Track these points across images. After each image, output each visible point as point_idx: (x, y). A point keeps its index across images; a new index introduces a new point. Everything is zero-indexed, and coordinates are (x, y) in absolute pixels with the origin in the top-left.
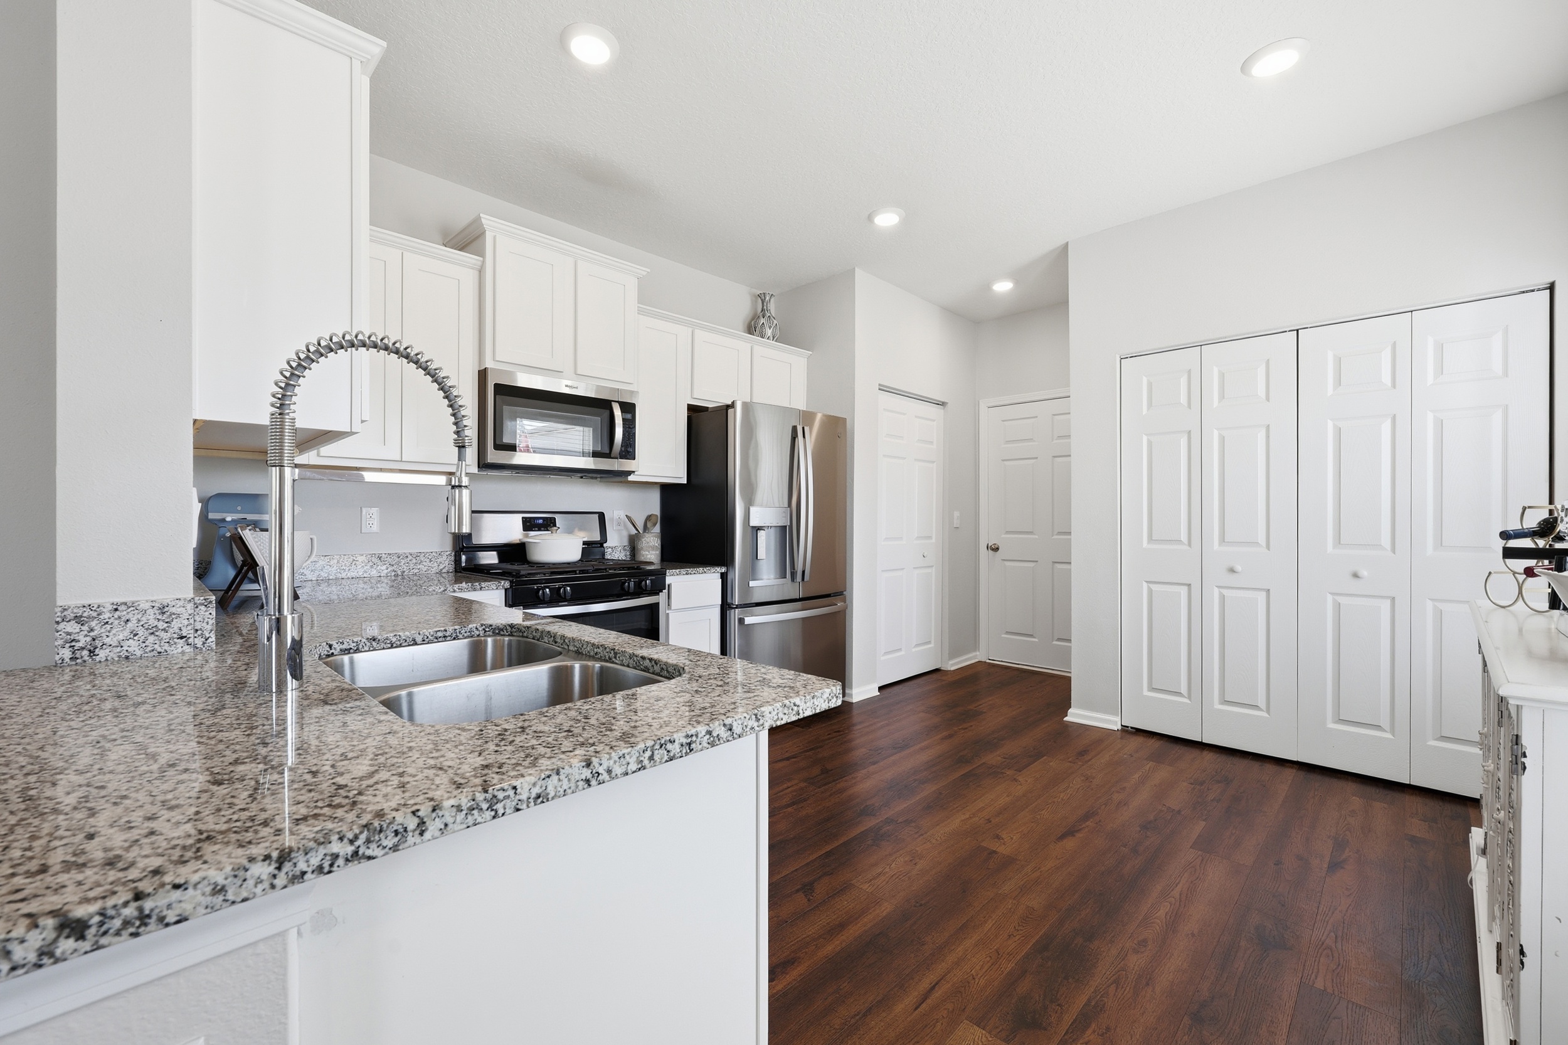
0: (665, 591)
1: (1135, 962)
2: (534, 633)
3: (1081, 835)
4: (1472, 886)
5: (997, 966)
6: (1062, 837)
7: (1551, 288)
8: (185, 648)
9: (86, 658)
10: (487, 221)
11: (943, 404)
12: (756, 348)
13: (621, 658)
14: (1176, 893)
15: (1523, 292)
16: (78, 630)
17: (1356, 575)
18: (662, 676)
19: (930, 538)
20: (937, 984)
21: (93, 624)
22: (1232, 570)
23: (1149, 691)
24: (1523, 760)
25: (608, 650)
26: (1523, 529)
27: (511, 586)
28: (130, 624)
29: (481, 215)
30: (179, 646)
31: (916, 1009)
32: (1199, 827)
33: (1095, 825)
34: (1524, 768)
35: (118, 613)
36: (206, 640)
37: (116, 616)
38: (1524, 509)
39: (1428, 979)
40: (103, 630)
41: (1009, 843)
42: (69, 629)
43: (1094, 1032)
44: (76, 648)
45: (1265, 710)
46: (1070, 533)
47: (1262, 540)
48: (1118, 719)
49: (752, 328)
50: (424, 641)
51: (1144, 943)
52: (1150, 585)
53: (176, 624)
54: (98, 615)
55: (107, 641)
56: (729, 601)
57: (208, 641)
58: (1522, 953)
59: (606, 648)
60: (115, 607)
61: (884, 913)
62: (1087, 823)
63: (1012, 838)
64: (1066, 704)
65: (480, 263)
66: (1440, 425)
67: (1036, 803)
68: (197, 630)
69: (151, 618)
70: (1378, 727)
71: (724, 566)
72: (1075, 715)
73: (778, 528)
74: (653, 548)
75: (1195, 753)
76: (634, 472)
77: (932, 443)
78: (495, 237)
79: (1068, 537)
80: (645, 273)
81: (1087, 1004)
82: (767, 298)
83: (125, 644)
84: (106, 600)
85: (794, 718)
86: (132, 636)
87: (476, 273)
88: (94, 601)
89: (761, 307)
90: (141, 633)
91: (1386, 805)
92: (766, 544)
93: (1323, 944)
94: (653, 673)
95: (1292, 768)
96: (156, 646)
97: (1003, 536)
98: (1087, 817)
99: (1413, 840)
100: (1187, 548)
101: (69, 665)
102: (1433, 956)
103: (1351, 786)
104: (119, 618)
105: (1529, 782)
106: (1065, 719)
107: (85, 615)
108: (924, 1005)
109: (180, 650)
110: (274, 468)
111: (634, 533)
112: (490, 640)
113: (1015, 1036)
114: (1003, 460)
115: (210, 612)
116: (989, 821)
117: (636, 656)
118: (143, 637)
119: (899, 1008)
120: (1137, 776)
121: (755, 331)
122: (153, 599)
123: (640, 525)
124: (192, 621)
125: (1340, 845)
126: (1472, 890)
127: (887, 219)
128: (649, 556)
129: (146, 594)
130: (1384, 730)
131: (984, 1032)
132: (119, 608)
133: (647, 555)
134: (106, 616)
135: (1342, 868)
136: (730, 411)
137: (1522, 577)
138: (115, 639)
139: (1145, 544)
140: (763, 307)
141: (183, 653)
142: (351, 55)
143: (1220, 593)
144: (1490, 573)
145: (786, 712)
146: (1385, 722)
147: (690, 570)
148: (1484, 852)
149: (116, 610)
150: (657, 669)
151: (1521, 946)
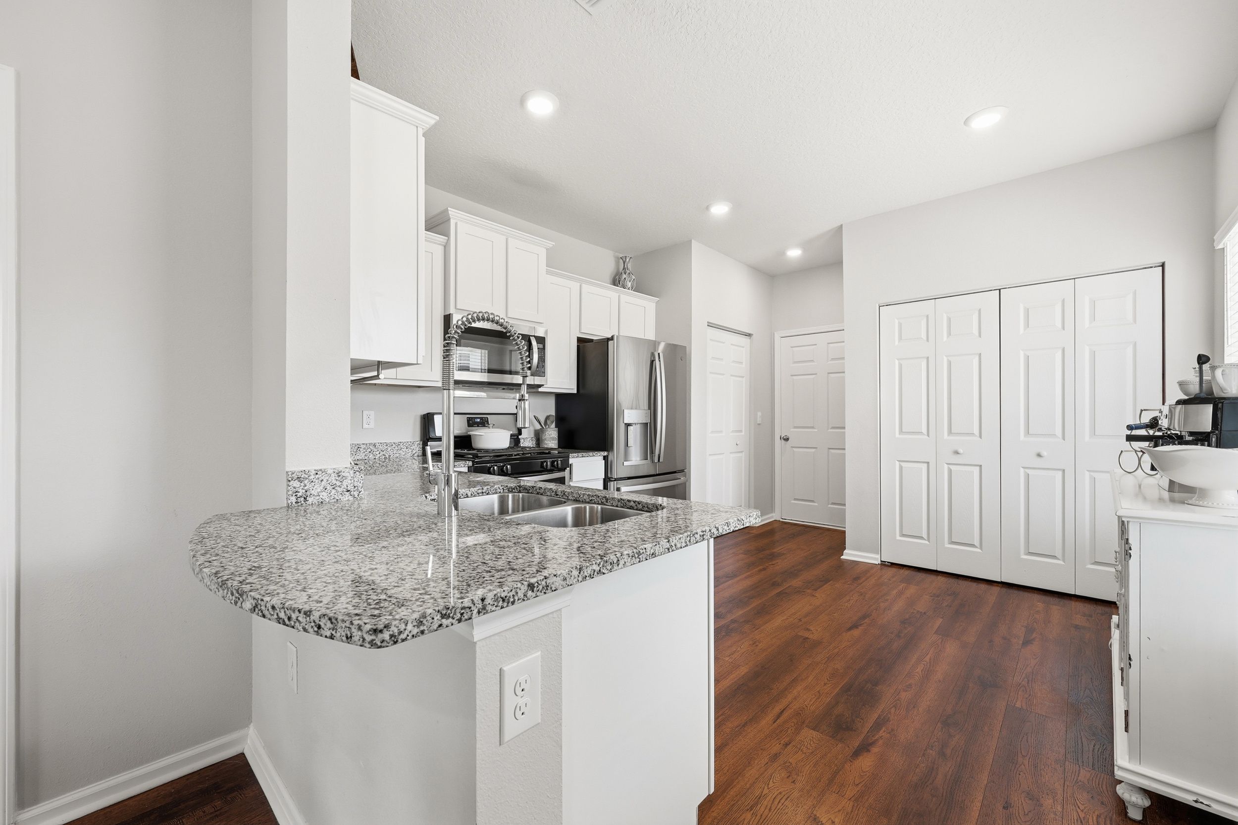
0: (568, 469)
1: (905, 696)
2: (538, 490)
3: (862, 628)
4: (1111, 648)
5: (819, 700)
6: (850, 629)
7: (1163, 265)
8: (349, 497)
9: (303, 502)
10: (452, 212)
11: (749, 335)
12: (622, 296)
13: (611, 502)
14: (927, 659)
15: (1146, 268)
16: (298, 486)
17: (1039, 455)
18: (643, 511)
19: (741, 431)
20: (784, 709)
21: (306, 482)
22: (957, 453)
23: (900, 536)
24: (1130, 551)
25: (600, 497)
26: (1141, 423)
27: (473, 465)
28: (323, 482)
29: (449, 208)
30: (347, 496)
31: (774, 723)
32: (939, 621)
33: (870, 622)
34: (1130, 556)
35: (317, 476)
36: (360, 492)
37: (317, 478)
38: (1142, 411)
39: (1084, 701)
40: (311, 486)
41: (816, 632)
42: (295, 485)
43: (884, 731)
44: (298, 496)
45: (979, 547)
46: (844, 428)
47: (976, 432)
48: (878, 556)
49: (616, 281)
50: (472, 495)
51: (910, 686)
52: (901, 463)
53: (345, 483)
54: (309, 476)
55: (313, 492)
56: (609, 476)
57: (361, 493)
58: (1130, 659)
59: (599, 497)
60: (316, 472)
61: (743, 673)
62: (865, 621)
63: (817, 630)
64: (842, 547)
65: (445, 241)
66: (1093, 354)
67: (830, 609)
68: (355, 487)
69: (333, 479)
70: (1054, 557)
71: (606, 451)
72: (849, 555)
73: (642, 425)
74: (553, 439)
75: (932, 577)
76: (543, 385)
77: (741, 363)
78: (456, 224)
79: (843, 430)
80: (551, 246)
81: (879, 716)
82: (627, 260)
83: (321, 494)
84: (312, 467)
85: (742, 527)
86: (324, 490)
87: (443, 247)
88: (307, 469)
89: (623, 266)
90: (328, 488)
91: (1059, 608)
92: (635, 435)
93: (1020, 684)
94: (637, 510)
95: (998, 586)
96: (335, 496)
97: (792, 430)
98: (864, 617)
99: (1077, 627)
100: (927, 437)
101: (295, 506)
102: (1087, 690)
103: (1036, 597)
104: (318, 479)
105: (1133, 563)
106: (842, 557)
107: (302, 476)
108: (779, 720)
109: (347, 498)
110: (445, 391)
111: (539, 428)
112: (510, 495)
113: (837, 735)
114: (792, 376)
115: (361, 476)
116: (800, 620)
117: (623, 500)
118: (329, 491)
119: (763, 722)
120: (895, 592)
121: (619, 283)
122: (334, 467)
123: (542, 421)
124: (353, 481)
125: (1030, 630)
126: (1111, 651)
127: (720, 210)
128: (550, 445)
129: (330, 466)
130: (1058, 559)
131: (818, 733)
132: (318, 473)
133: (549, 443)
134: (312, 477)
135: (1032, 643)
136: (610, 343)
137: (1140, 454)
138: (316, 491)
139: (897, 435)
140: (624, 266)
141: (348, 500)
142: (417, 125)
143: (949, 468)
144: (1122, 451)
145: (739, 523)
146: (1059, 554)
147: (584, 454)
148: (1118, 626)
149: (317, 474)
150: (640, 506)
151: (1129, 655)
